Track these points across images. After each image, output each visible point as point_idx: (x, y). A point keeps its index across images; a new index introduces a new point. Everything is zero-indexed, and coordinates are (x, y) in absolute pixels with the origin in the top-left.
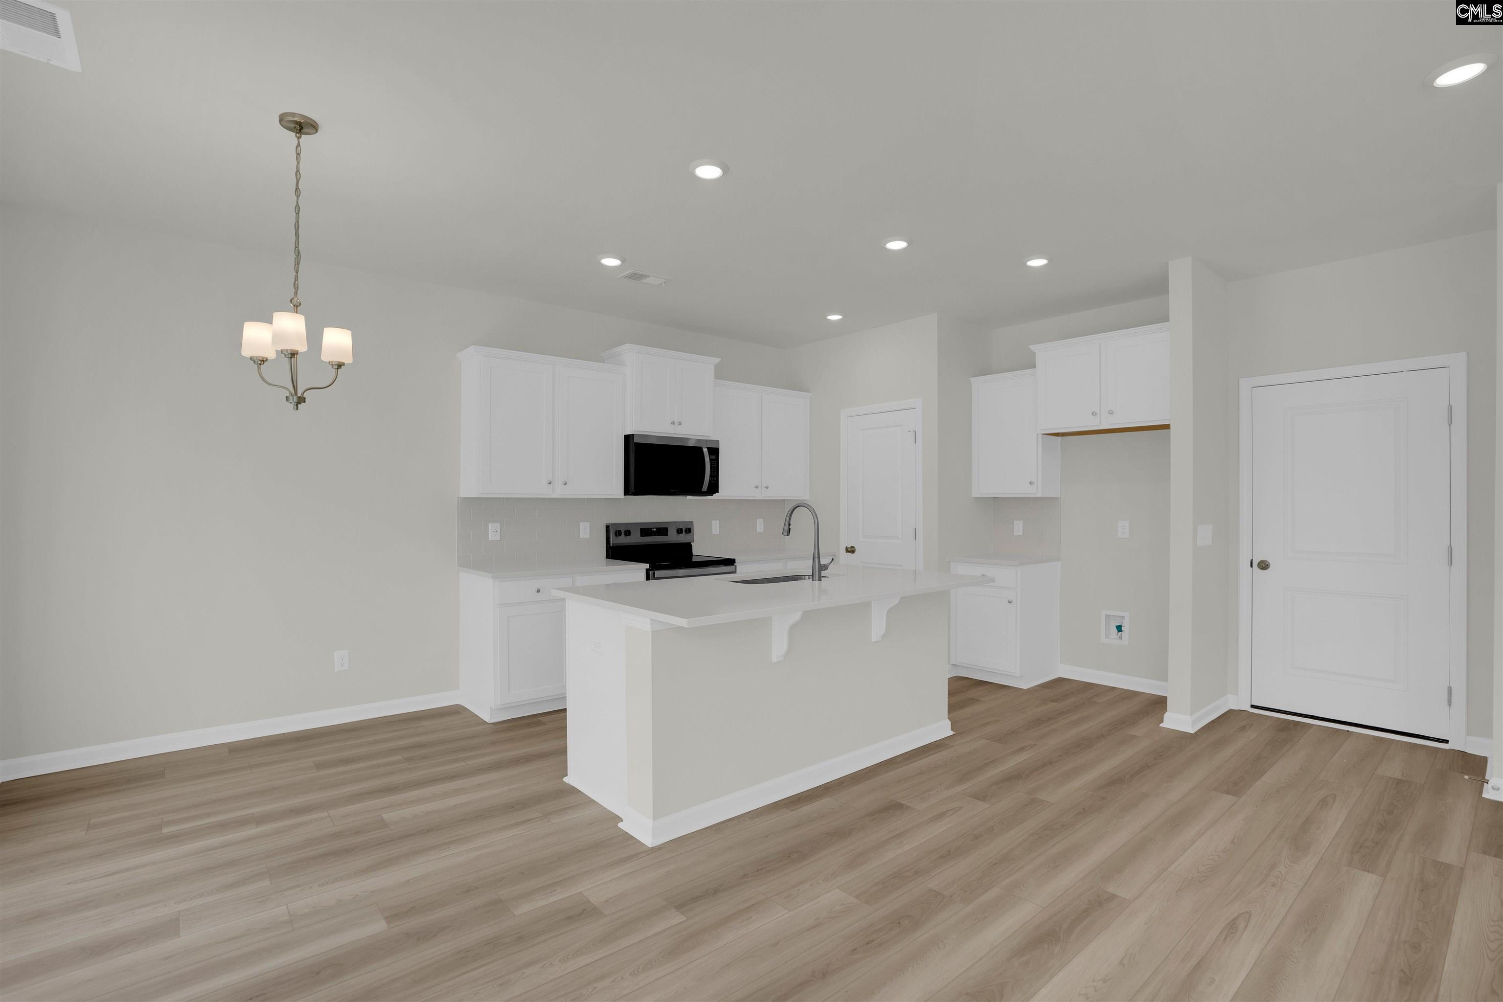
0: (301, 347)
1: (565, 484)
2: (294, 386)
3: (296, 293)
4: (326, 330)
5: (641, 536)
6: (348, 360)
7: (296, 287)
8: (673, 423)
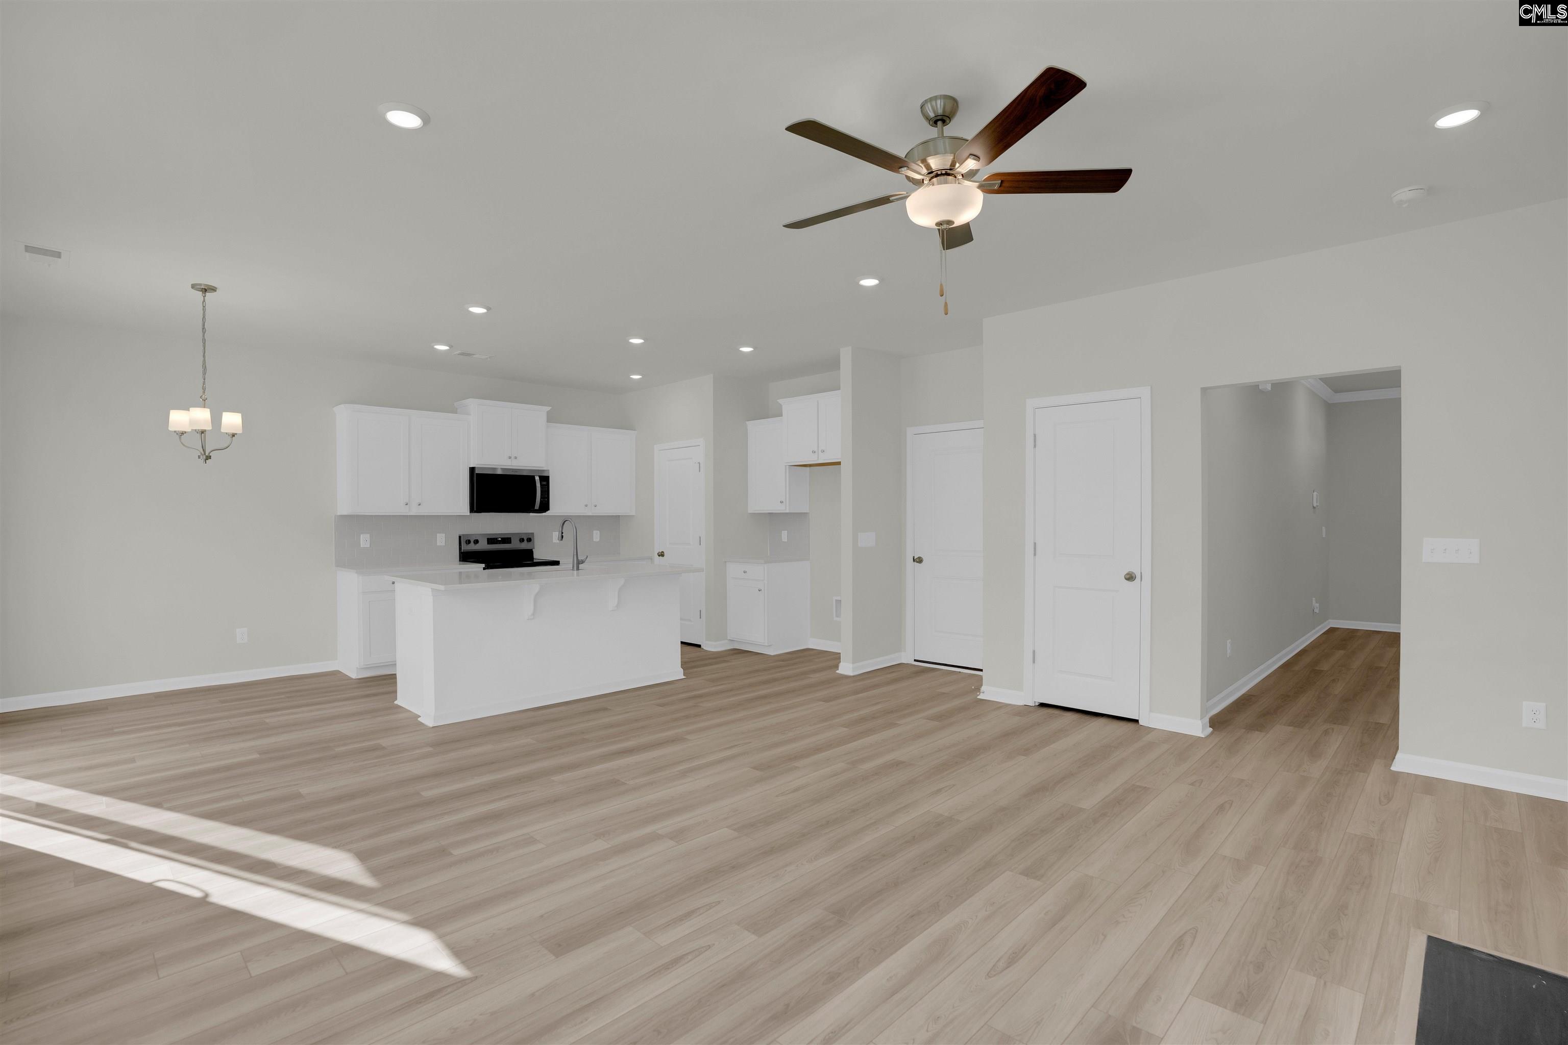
0: (208, 427)
1: (419, 505)
2: (203, 450)
3: (204, 392)
4: (224, 413)
5: (488, 544)
6: (239, 431)
7: (204, 389)
8: (510, 458)
